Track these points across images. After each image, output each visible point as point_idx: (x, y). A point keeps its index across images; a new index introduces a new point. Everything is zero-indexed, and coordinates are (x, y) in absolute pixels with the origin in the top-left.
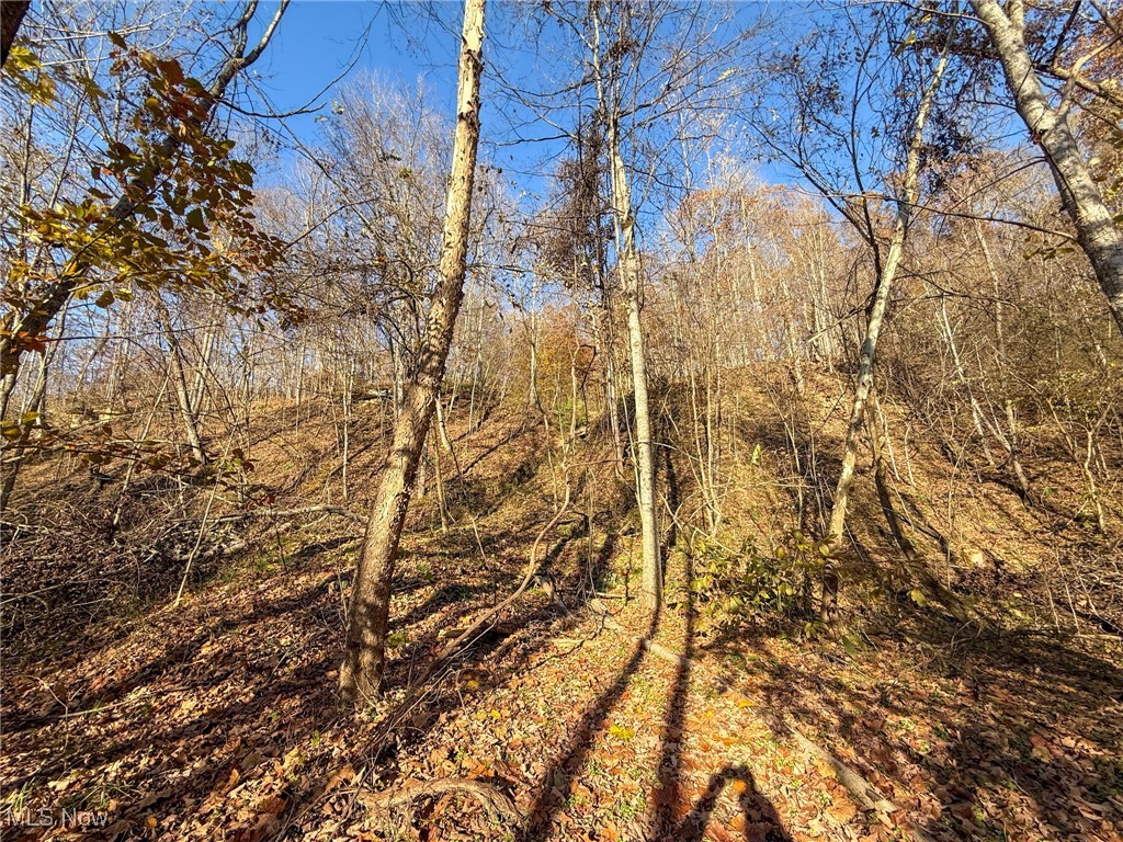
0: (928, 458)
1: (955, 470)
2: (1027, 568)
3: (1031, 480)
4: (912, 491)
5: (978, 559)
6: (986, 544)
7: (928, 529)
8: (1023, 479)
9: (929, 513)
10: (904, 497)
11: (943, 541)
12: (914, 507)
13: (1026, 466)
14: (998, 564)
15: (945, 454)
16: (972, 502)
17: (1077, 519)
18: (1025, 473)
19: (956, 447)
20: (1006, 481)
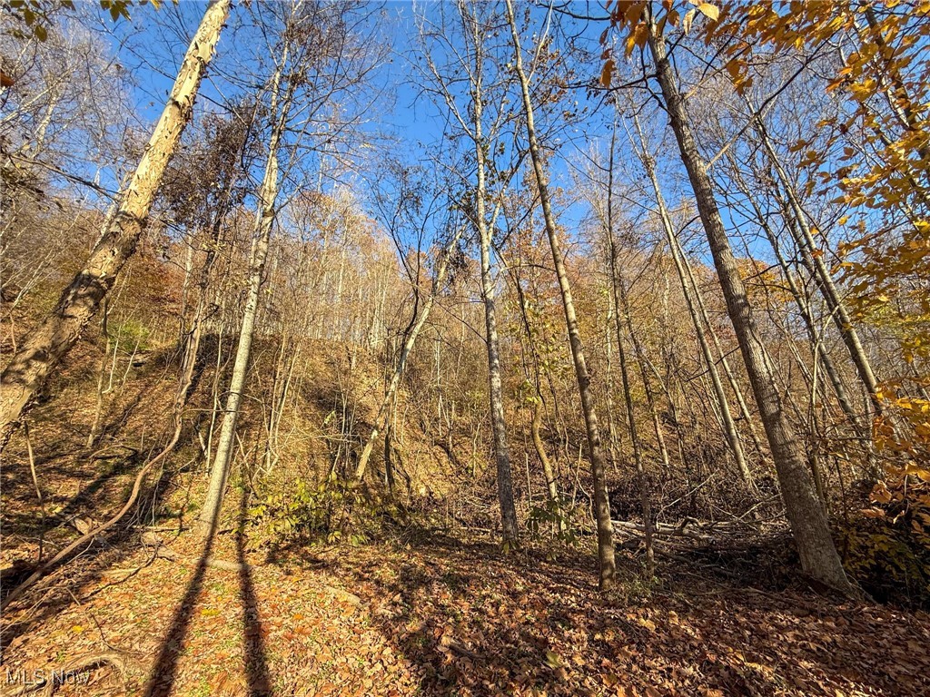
0: (412, 427)
1: (424, 437)
2: (442, 495)
3: (454, 446)
4: (400, 448)
5: (423, 491)
6: (428, 483)
7: (403, 473)
8: (451, 446)
9: (406, 462)
10: (396, 451)
11: (408, 479)
12: (399, 458)
13: (453, 438)
14: (431, 493)
15: (421, 426)
16: (427, 456)
17: (466, 469)
18: (453, 441)
19: (427, 423)
20: (444, 446)
